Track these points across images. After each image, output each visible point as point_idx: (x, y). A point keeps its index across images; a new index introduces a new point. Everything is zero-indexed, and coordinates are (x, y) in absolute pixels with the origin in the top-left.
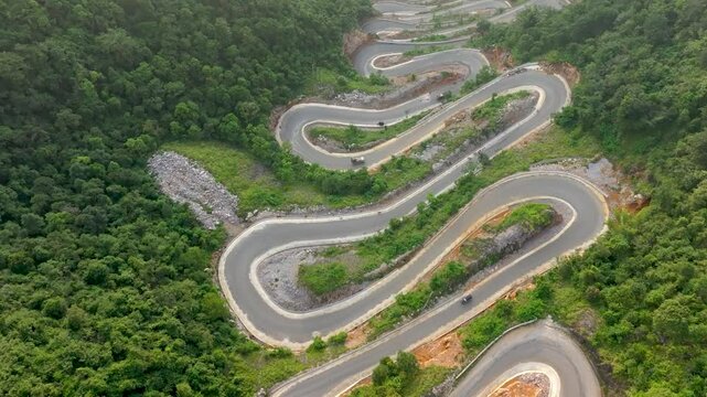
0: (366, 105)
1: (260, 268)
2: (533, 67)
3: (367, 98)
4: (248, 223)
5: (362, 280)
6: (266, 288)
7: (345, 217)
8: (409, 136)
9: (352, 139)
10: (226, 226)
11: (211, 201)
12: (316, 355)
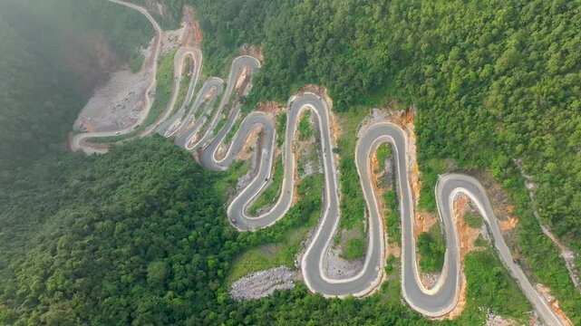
0: (251, 179)
1: (327, 276)
2: (293, 98)
3: (247, 176)
4: (300, 268)
5: (366, 235)
6: (340, 278)
7: (322, 224)
8: (288, 172)
9: (269, 197)
10: (295, 279)
11: (277, 279)
12: (393, 273)
